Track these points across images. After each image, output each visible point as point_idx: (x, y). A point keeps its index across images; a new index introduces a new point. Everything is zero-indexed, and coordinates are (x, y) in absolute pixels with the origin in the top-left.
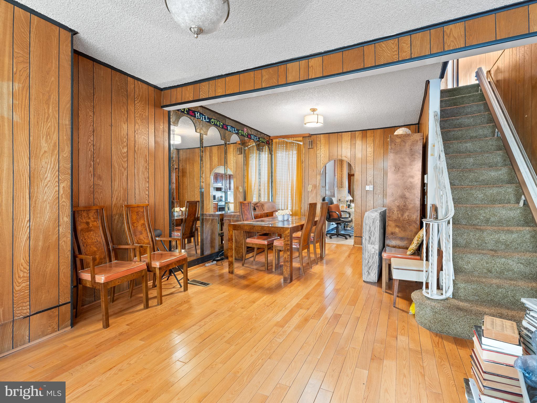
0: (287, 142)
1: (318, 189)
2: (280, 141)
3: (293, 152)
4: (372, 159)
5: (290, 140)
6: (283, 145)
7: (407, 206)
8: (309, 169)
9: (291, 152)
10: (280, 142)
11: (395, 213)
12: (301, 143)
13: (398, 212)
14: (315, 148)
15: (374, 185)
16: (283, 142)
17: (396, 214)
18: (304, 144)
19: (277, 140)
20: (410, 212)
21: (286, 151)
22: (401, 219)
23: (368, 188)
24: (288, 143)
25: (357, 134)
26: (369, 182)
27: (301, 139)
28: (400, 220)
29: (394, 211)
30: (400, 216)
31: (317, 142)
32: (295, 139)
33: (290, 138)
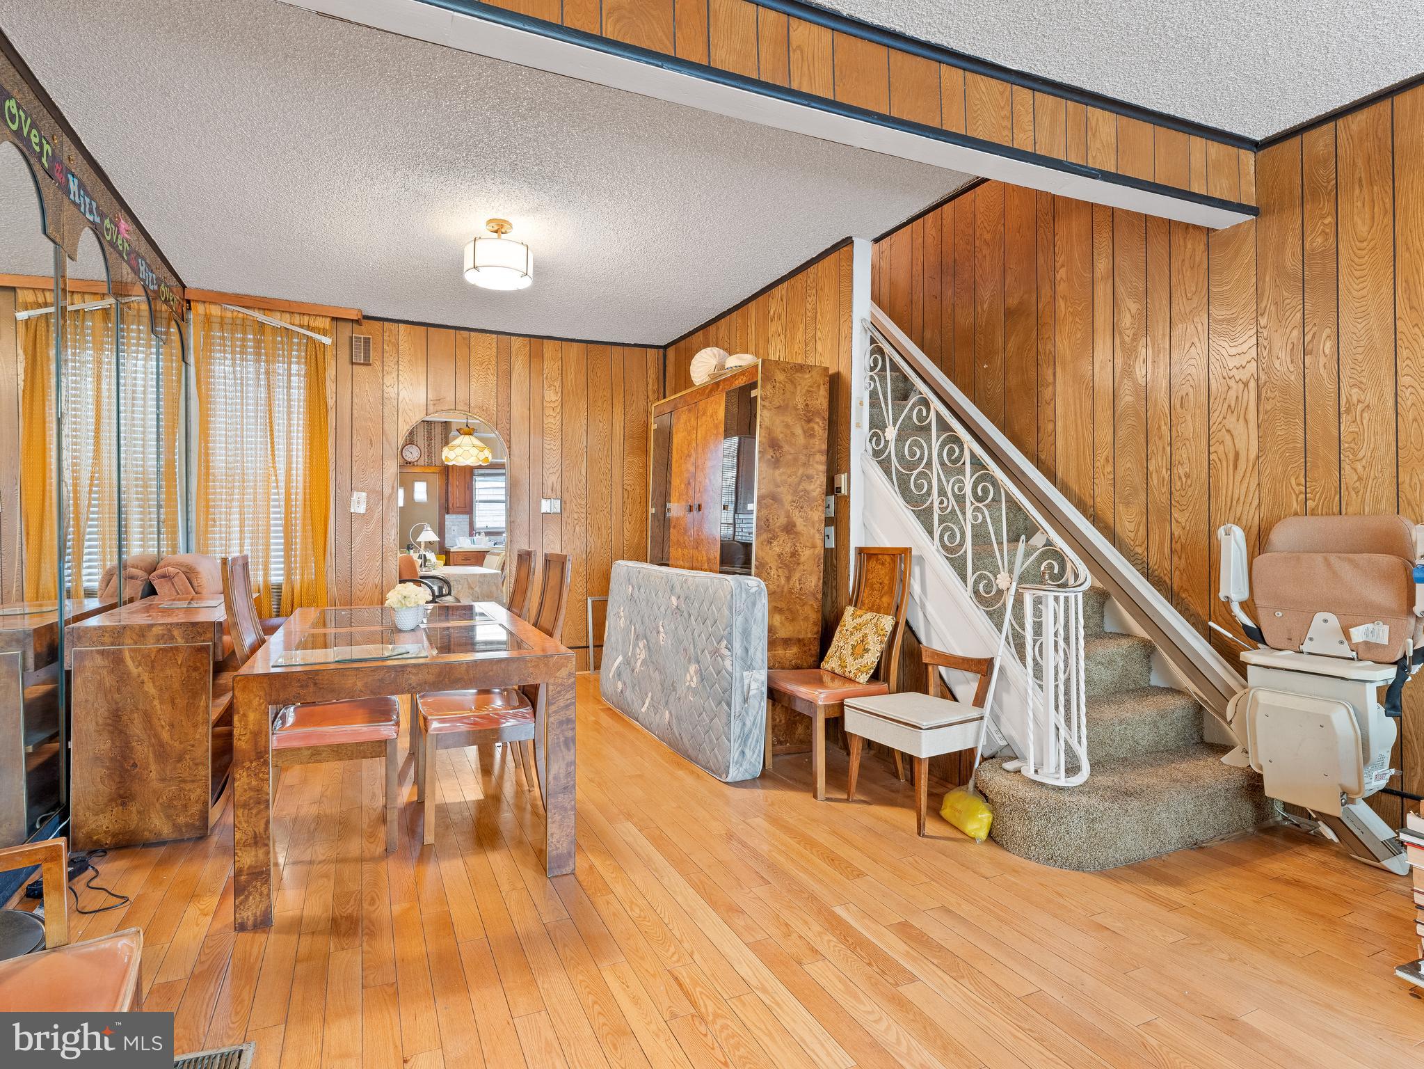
0: (262, 325)
1: (387, 508)
2: (229, 314)
3: (289, 369)
4: (559, 423)
5: (275, 320)
6: (244, 332)
7: (799, 555)
8: (355, 437)
9: (280, 368)
10: (227, 321)
11: (772, 574)
12: (327, 341)
13: (780, 570)
14: (378, 365)
15: (564, 499)
16: (244, 325)
17: (775, 576)
18: (336, 344)
19: (215, 310)
20: (804, 571)
21: (258, 361)
22: (786, 589)
23: (546, 506)
24: (268, 331)
25: (517, 346)
26: (550, 490)
27: (324, 323)
28: (783, 592)
29: (771, 568)
30: (783, 581)
31: (385, 347)
32: (297, 319)
33: (278, 314)
